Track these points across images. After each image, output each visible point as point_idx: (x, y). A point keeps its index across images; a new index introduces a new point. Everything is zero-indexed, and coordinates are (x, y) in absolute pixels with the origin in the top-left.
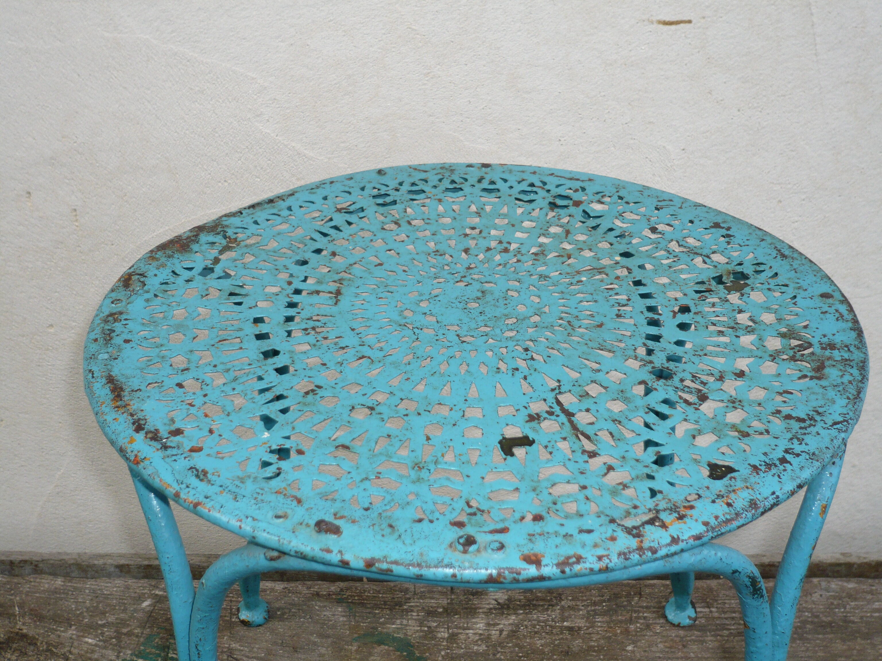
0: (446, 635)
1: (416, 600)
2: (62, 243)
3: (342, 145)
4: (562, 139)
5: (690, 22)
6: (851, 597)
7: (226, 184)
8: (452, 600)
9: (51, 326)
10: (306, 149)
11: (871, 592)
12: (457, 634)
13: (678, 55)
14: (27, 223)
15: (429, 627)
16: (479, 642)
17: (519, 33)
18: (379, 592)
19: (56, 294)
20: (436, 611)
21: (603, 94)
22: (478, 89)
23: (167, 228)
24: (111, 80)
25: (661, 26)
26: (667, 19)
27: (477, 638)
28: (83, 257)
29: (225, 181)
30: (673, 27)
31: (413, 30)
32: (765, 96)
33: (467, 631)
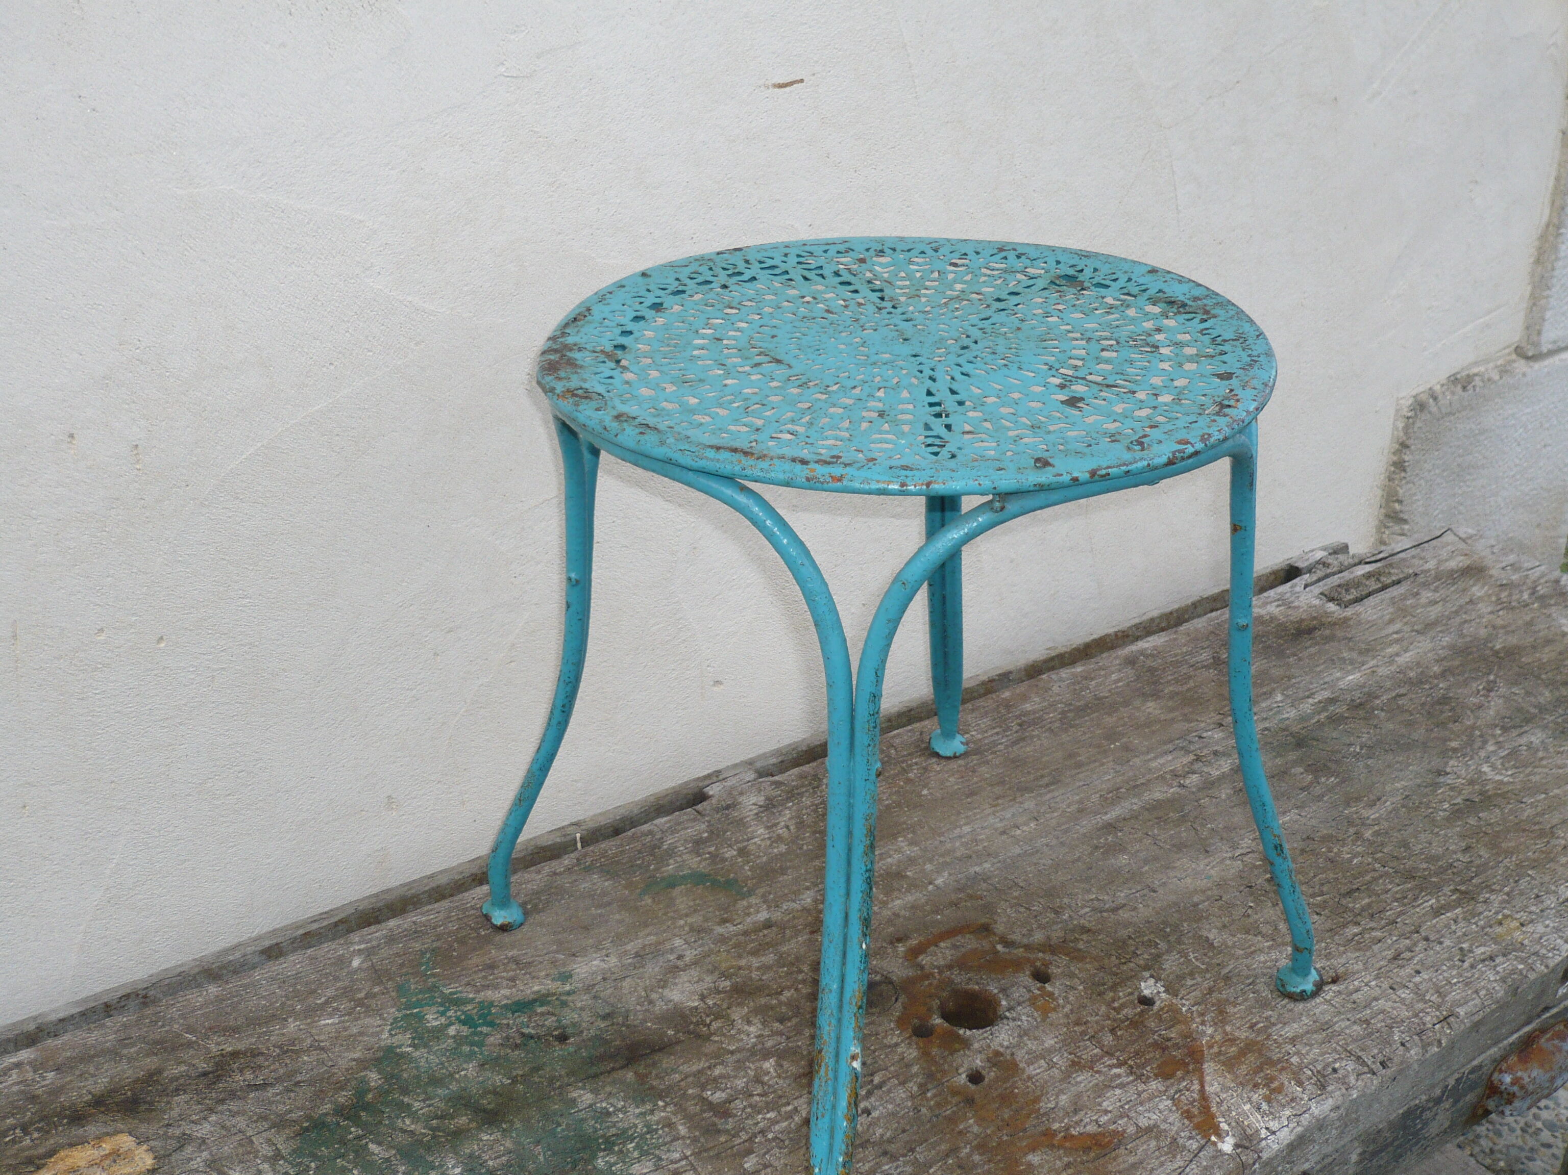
0: (735, 853)
1: (671, 837)
2: (118, 499)
3: (466, 288)
4: (694, 236)
5: (802, 81)
6: (1087, 677)
7: (332, 367)
8: (709, 822)
9: (101, 630)
10: (424, 302)
11: (1101, 669)
12: (745, 847)
13: (795, 119)
14: (68, 480)
15: (709, 853)
16: (775, 845)
17: (643, 120)
18: (622, 845)
19: (110, 579)
20: (701, 837)
21: (729, 176)
22: (606, 193)
23: (259, 445)
24: (186, 253)
25: (777, 90)
26: (782, 81)
27: (768, 842)
28: (148, 514)
29: (331, 364)
30: (788, 89)
31: (535, 132)
32: (877, 151)
33: (753, 841)
